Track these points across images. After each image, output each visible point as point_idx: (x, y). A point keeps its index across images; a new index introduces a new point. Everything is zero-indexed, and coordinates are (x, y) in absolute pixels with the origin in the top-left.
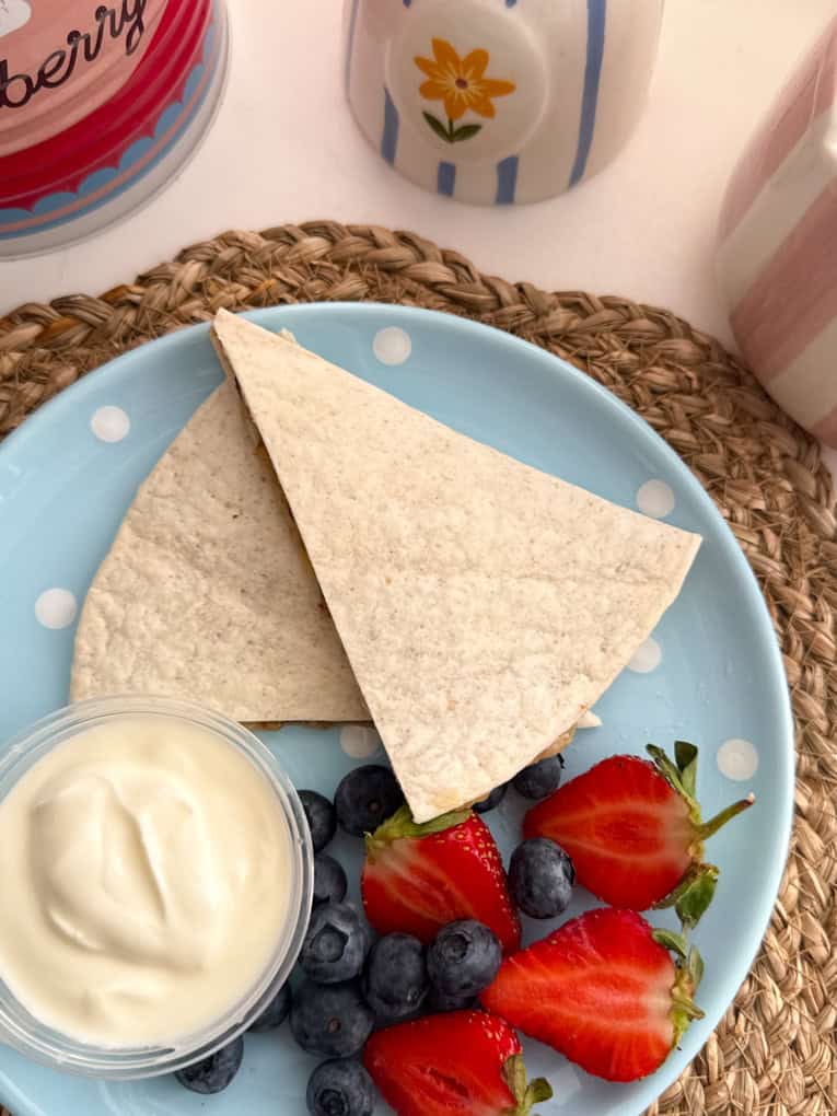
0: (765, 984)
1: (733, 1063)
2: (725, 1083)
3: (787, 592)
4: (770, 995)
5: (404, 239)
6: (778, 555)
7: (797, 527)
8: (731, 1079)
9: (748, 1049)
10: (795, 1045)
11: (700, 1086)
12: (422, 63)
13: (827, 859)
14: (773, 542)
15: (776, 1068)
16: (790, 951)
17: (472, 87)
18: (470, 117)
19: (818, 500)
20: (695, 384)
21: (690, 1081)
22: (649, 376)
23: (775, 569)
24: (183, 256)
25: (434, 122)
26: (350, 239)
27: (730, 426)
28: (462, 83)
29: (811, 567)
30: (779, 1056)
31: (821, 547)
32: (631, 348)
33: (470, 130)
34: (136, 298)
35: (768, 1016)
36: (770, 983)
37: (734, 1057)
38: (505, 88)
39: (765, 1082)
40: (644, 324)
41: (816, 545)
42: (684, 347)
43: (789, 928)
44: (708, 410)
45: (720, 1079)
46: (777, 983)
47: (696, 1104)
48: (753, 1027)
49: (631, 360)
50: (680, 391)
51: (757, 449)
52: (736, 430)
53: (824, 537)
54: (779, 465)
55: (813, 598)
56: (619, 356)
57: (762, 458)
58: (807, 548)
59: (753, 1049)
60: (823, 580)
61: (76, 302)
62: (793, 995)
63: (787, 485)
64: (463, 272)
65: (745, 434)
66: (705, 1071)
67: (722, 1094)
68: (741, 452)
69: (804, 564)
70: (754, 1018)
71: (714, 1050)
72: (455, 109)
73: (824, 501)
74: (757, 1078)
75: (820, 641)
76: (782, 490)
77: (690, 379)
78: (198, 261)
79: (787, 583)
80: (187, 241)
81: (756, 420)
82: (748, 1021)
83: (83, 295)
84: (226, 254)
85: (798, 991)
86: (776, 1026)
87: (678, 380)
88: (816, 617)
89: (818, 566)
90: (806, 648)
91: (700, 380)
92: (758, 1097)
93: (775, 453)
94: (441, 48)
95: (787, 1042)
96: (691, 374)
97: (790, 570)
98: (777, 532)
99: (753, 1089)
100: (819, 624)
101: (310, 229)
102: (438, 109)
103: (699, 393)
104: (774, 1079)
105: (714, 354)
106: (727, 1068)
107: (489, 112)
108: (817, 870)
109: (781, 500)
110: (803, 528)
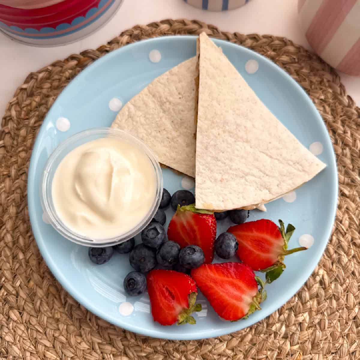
0: (341, 254)
1: (333, 281)
2: (331, 287)
3: (334, 124)
4: (343, 257)
5: (195, 22)
6: (330, 113)
7: (335, 103)
8: (333, 286)
9: (337, 276)
10: (353, 273)
11: (322, 289)
13: (357, 211)
14: (328, 109)
15: (348, 281)
16: (348, 242)
19: (341, 94)
20: (296, 60)
21: (319, 288)
22: (281, 59)
23: (330, 117)
24: (122, 34)
26: (176, 24)
27: (309, 73)
29: (341, 116)
30: (348, 277)
31: (344, 109)
32: (274, 50)
34: (108, 49)
35: (343, 264)
36: (343, 253)
37: (333, 279)
39: (345, 286)
40: (277, 42)
41: (342, 109)
42: (291, 49)
43: (347, 235)
44: (302, 68)
45: (329, 286)
46: (345, 253)
47: (321, 295)
48: (338, 268)
49: (274, 54)
50: (292, 63)
51: (319, 79)
52: (312, 74)
53: (344, 106)
54: (327, 84)
55: (343, 126)
56: (270, 53)
57: (321, 82)
58: (339, 110)
59: (339, 275)
60: (345, 120)
61: (89, 52)
62: (351, 256)
63: (331, 91)
64: (215, 30)
65: (315, 75)
66: (323, 284)
67: (330, 291)
68: (314, 81)
69: (339, 116)
70: (338, 265)
71: (326, 277)
73: (343, 94)
74: (341, 285)
75: (347, 140)
76: (329, 92)
77: (295, 59)
78: (127, 35)
79: (334, 122)
80: (123, 29)
81: (318, 70)
82: (336, 266)
83: (91, 50)
84: (136, 32)
85: (352, 255)
86: (346, 267)
87: (291, 59)
88: (345, 132)
89: (344, 116)
90: (343, 143)
91: (298, 59)
92: (343, 291)
93: (325, 80)
95: (351, 272)
96: (295, 57)
97: (334, 118)
98: (329, 105)
99: (340, 289)
100: (346, 134)
101: (163, 22)
103: (298, 63)
104: (347, 284)
105: (302, 50)
106: (331, 283)
108: (354, 214)
109: (329, 95)
110: (337, 104)
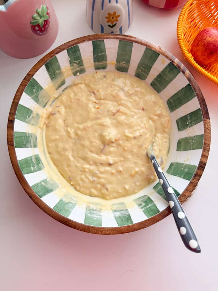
12: (106, 18)
25: (110, 26)
28: (113, 18)
33: (115, 25)
38: (118, 16)
94: (109, 14)
107: (117, 20)
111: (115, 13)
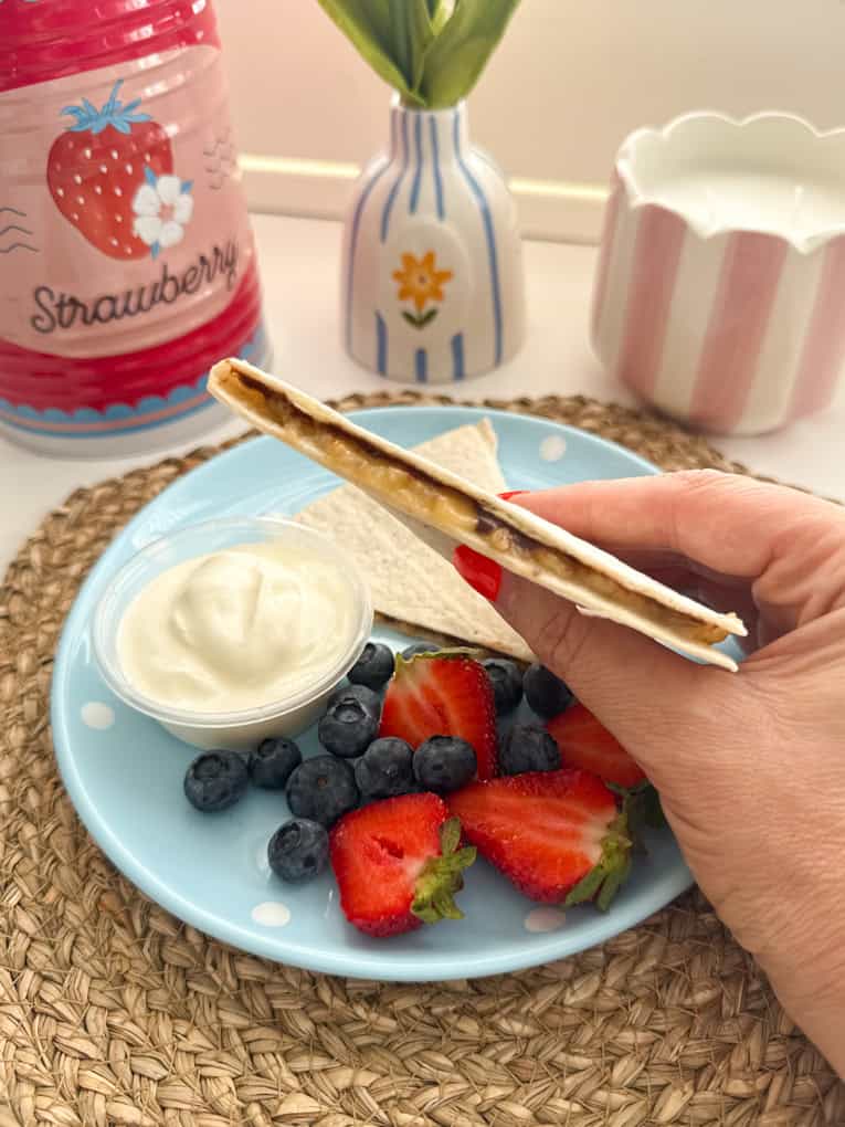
12: (398, 276)
17: (429, 281)
18: (430, 304)
20: (611, 424)
25: (409, 317)
26: (369, 398)
27: (642, 438)
28: (422, 280)
33: (431, 315)
38: (445, 276)
40: (566, 403)
44: (625, 434)
54: (683, 450)
57: (670, 449)
72: (420, 303)
77: (607, 422)
81: (658, 433)
91: (614, 421)
93: (677, 445)
94: (408, 260)
101: (346, 399)
102: (410, 306)
103: (615, 426)
105: (616, 409)
107: (438, 295)
111: (430, 258)
